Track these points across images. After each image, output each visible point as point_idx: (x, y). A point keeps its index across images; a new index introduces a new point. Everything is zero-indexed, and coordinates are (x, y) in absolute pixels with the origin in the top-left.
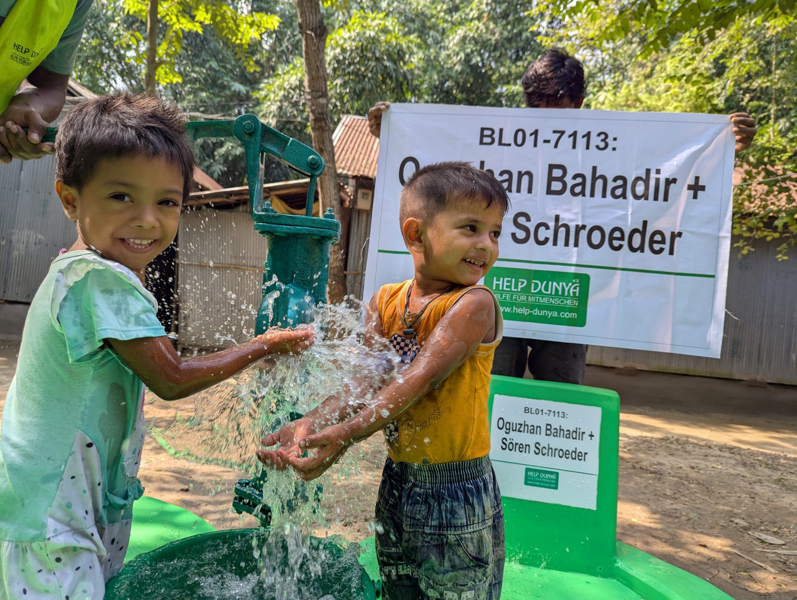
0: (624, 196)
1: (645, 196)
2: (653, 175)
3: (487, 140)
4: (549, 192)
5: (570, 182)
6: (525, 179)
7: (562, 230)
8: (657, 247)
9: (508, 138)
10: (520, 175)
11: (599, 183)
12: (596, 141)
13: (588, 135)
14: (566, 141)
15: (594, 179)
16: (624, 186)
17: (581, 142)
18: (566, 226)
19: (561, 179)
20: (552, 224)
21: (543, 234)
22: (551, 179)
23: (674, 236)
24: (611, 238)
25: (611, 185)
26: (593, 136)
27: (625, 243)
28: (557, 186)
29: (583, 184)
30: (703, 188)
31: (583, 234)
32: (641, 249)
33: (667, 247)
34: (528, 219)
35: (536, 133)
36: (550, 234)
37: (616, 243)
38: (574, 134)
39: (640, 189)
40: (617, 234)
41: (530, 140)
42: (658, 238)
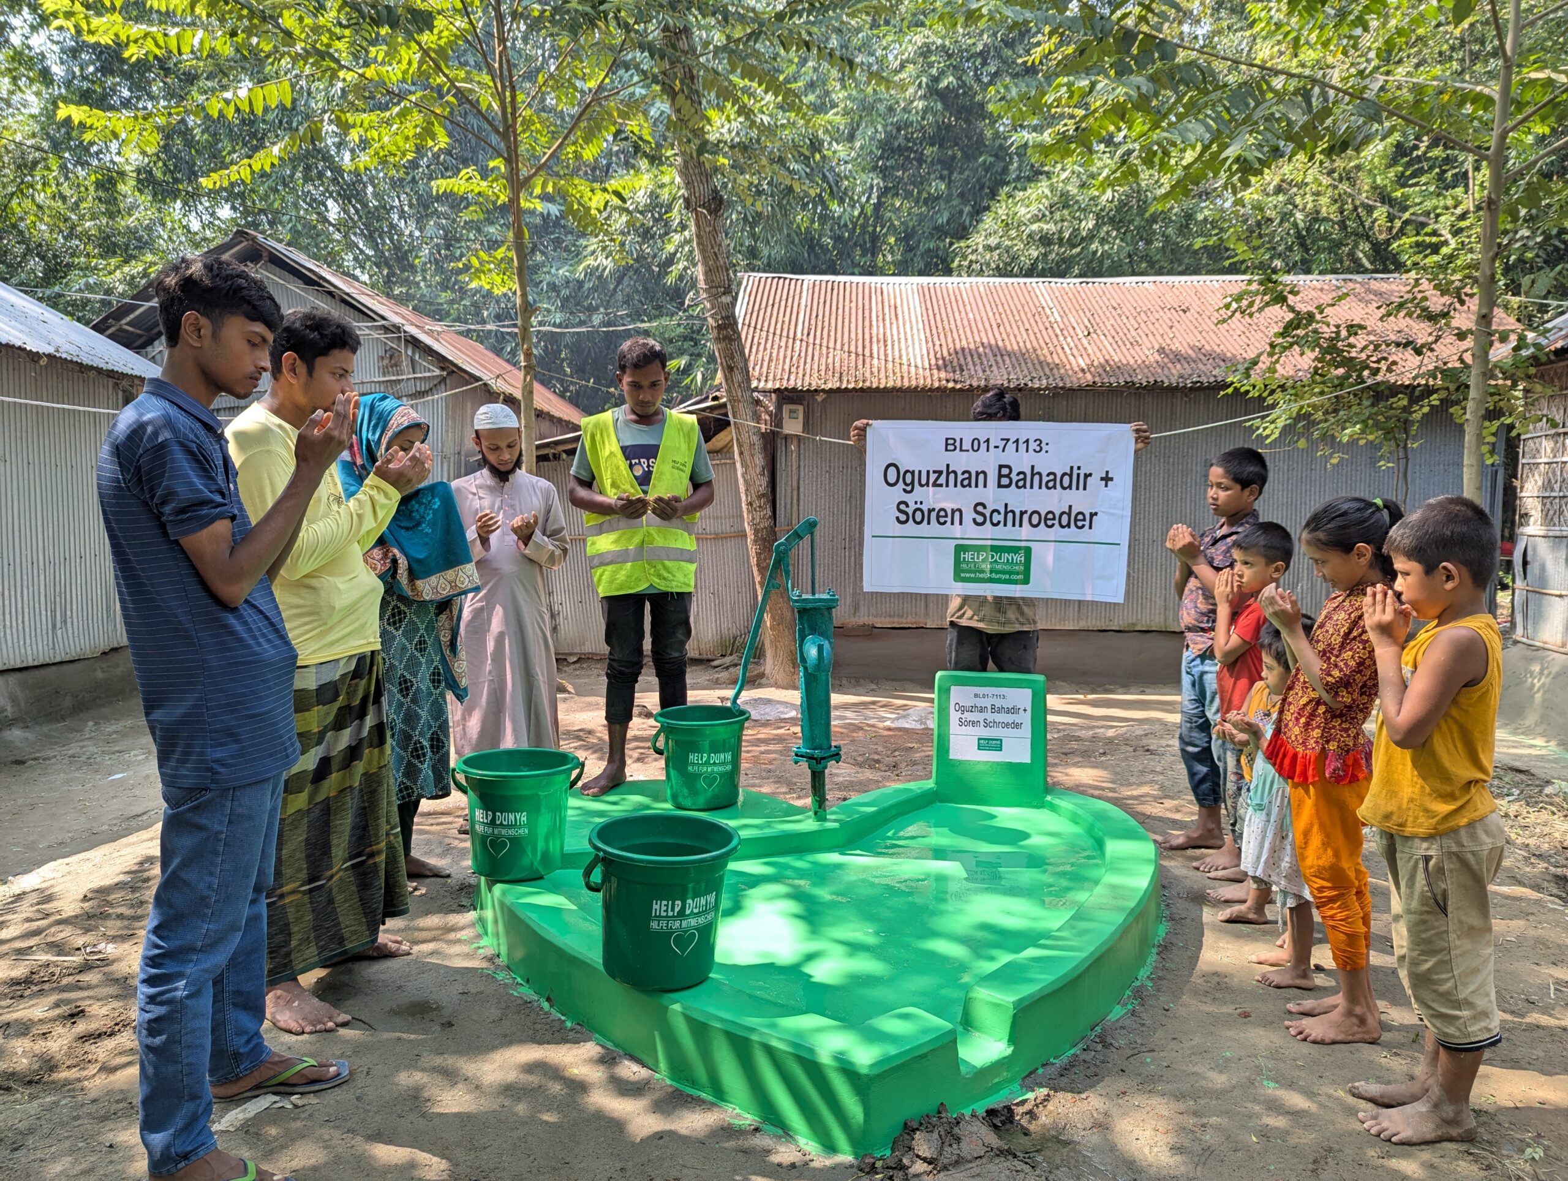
0: (1054, 487)
1: (1070, 487)
2: (1075, 471)
3: (950, 447)
4: (1000, 486)
5: (1015, 478)
6: (981, 476)
7: (1010, 515)
8: (1080, 524)
9: (967, 445)
10: (977, 474)
11: (1037, 478)
12: (1033, 446)
13: (1027, 441)
14: (1011, 446)
15: (1033, 475)
16: (1055, 480)
17: (1022, 447)
18: (1013, 512)
19: (1008, 476)
20: (1002, 511)
21: (996, 518)
22: (1000, 476)
23: (1092, 515)
24: (1046, 519)
25: (1045, 479)
26: (1031, 442)
27: (1056, 522)
28: (1005, 481)
29: (1024, 479)
30: (1111, 479)
31: (1026, 517)
32: (1068, 525)
33: (1087, 523)
34: (985, 507)
35: (988, 441)
36: (1001, 518)
37: (1050, 523)
38: (1017, 441)
39: (1066, 482)
40: (1050, 516)
41: (984, 446)
42: (1080, 517)
